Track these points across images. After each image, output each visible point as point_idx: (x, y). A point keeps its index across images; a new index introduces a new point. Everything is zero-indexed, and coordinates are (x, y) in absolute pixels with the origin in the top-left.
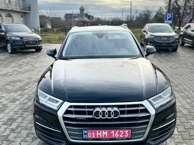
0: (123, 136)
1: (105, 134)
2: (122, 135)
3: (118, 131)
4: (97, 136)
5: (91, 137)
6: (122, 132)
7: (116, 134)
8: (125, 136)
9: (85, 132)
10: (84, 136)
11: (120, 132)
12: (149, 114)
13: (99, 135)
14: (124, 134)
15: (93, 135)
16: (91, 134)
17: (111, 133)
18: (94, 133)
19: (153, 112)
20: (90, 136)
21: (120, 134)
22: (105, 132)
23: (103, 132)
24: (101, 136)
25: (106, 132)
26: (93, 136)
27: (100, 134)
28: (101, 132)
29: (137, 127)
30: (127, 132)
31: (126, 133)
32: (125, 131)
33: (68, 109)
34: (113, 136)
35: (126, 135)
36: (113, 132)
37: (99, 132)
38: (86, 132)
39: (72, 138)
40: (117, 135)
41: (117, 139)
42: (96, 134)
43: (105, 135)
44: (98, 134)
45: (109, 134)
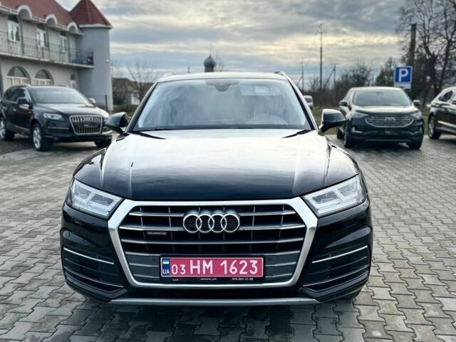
0: (246, 273)
1: (208, 268)
2: (244, 271)
3: (235, 262)
4: (192, 272)
5: (179, 273)
6: (243, 264)
7: (232, 267)
8: (251, 272)
9: (165, 263)
10: (164, 273)
11: (241, 263)
12: (304, 226)
13: (195, 270)
14: (250, 267)
15: (183, 269)
16: (178, 268)
17: (222, 265)
18: (183, 266)
19: (311, 221)
20: (175, 271)
21: (239, 267)
22: (208, 263)
23: (204, 262)
24: (199, 273)
25: (211, 262)
26: (183, 271)
27: (198, 267)
28: (199, 262)
29: (277, 254)
30: (254, 262)
31: (254, 266)
32: (251, 261)
33: (130, 214)
34: (226, 273)
35: (253, 269)
36: (225, 263)
37: (195, 264)
38: (168, 263)
39: (137, 279)
40: (233, 270)
41: (233, 279)
42: (188, 268)
43: (208, 270)
44: (192, 267)
45: (217, 267)
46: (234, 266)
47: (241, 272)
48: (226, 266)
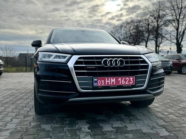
0: (128, 83)
2: (128, 82)
3: (124, 78)
4: (106, 84)
5: (101, 84)
6: (127, 79)
7: (123, 81)
9: (95, 80)
10: (95, 84)
11: (126, 79)
13: (108, 83)
15: (103, 82)
17: (119, 80)
18: (103, 81)
20: (99, 83)
22: (113, 79)
24: (109, 84)
26: (103, 83)
27: (109, 81)
28: (109, 79)
29: (139, 75)
30: (131, 78)
31: (131, 80)
32: (130, 78)
33: (78, 60)
34: (120, 83)
35: (131, 82)
36: (120, 79)
38: (96, 80)
40: (123, 82)
41: (123, 86)
42: (105, 82)
43: (113, 83)
44: (107, 81)
45: (117, 81)
46: (124, 80)
47: (126, 83)
48: (120, 80)
